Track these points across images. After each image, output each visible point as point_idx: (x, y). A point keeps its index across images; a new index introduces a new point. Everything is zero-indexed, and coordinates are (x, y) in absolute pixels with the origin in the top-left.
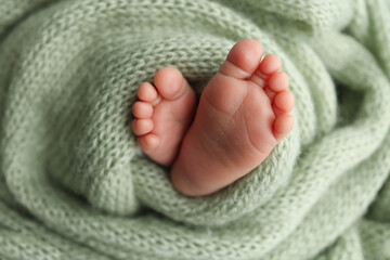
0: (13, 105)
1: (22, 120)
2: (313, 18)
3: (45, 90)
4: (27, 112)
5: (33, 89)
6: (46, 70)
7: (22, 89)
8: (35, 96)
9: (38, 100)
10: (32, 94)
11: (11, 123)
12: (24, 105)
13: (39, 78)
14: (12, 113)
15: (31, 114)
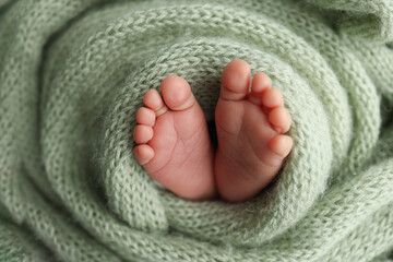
0: (53, 98)
1: (62, 113)
2: (385, 11)
3: (83, 87)
4: (67, 106)
5: (73, 86)
6: (87, 70)
7: (62, 85)
8: (75, 93)
9: (77, 96)
10: (72, 91)
11: (51, 115)
12: (64, 100)
13: (79, 77)
14: (52, 106)
15: (70, 108)
